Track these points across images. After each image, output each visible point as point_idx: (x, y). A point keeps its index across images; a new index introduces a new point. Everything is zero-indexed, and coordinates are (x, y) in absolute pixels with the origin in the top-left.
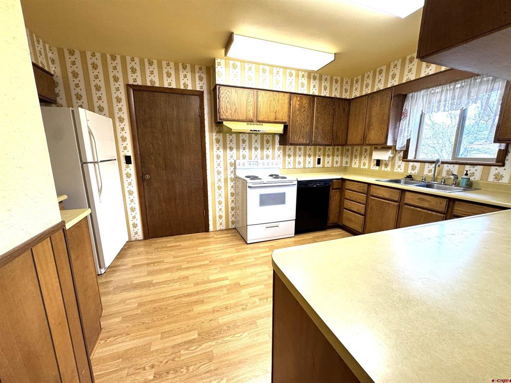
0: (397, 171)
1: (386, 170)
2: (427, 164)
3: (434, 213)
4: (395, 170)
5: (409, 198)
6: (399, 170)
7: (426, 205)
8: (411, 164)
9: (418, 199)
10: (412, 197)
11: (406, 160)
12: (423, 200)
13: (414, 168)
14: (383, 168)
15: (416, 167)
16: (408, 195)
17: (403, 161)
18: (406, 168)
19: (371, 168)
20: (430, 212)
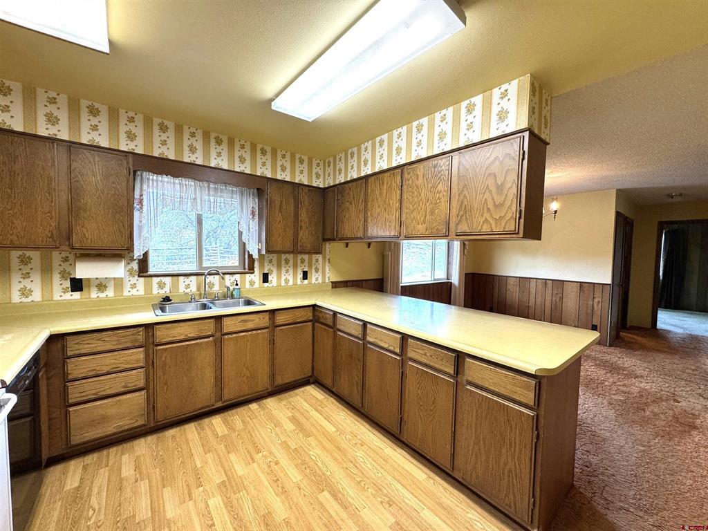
0: (130, 294)
1: (102, 295)
2: (181, 278)
3: (259, 331)
4: (126, 293)
5: (229, 325)
6: (134, 292)
7: (250, 326)
8: (156, 280)
9: (240, 322)
10: (232, 322)
11: (145, 274)
12: (245, 321)
13: (161, 286)
14: (94, 294)
15: (165, 284)
16: (226, 322)
17: (139, 276)
18: (148, 288)
19: (57, 297)
20: (254, 332)
